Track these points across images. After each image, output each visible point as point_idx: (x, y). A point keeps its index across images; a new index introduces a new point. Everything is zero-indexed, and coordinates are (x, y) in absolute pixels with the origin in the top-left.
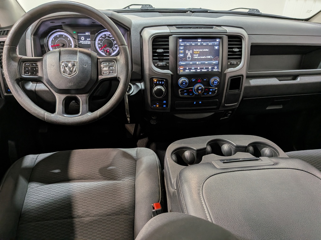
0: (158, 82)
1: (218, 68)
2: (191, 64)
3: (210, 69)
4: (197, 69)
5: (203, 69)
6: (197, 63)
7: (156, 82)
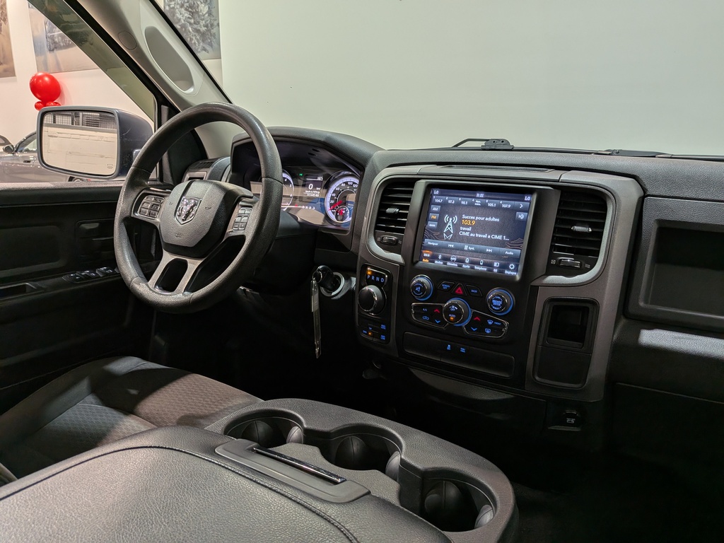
0: (373, 278)
1: (516, 270)
2: (451, 249)
3: (496, 268)
4: (463, 261)
5: (478, 264)
6: (466, 248)
7: (371, 276)
